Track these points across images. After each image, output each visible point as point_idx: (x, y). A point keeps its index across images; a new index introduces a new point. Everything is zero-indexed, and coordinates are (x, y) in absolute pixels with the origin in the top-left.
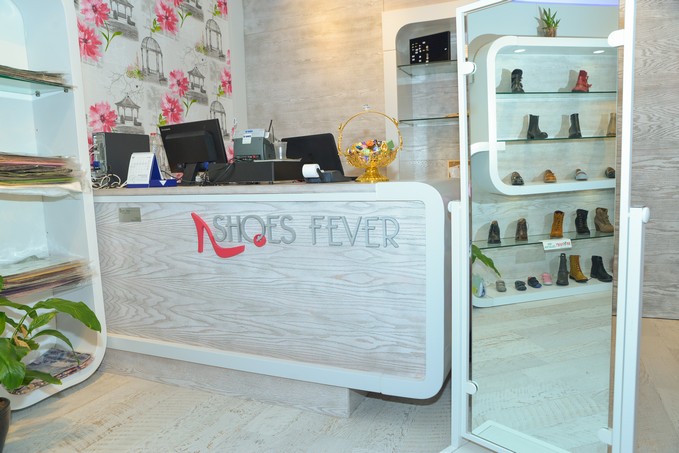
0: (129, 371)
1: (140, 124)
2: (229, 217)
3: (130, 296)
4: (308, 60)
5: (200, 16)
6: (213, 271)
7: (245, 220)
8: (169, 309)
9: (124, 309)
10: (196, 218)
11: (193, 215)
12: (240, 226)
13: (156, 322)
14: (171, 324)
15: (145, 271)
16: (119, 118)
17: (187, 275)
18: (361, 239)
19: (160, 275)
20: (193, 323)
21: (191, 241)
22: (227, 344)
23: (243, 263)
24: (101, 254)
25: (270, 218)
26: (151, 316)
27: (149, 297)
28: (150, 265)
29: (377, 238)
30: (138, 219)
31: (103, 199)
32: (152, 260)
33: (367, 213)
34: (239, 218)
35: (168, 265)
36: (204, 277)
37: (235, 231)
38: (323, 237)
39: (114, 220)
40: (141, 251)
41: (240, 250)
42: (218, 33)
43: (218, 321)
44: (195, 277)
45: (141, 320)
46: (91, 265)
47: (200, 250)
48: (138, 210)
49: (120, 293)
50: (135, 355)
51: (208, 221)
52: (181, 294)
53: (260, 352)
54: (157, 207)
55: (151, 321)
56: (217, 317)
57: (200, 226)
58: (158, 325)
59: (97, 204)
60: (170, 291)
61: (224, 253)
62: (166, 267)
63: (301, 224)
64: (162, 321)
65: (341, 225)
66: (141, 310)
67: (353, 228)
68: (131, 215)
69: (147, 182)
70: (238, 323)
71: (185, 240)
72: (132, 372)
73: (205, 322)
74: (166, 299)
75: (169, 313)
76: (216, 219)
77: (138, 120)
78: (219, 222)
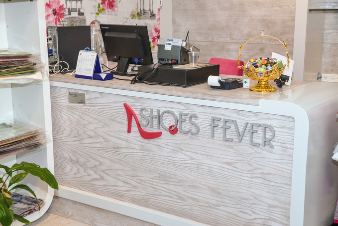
0: (70, 214)
1: (83, 14)
2: (152, 110)
3: (74, 158)
6: (137, 147)
7: (163, 113)
8: (104, 171)
9: (68, 168)
10: (127, 107)
11: (125, 105)
12: (159, 118)
13: (93, 180)
14: (103, 183)
15: (86, 141)
16: (67, 10)
17: (118, 148)
18: (247, 138)
19: (98, 145)
20: (120, 184)
21: (123, 124)
22: (144, 202)
23: (161, 144)
24: (54, 124)
25: (181, 115)
26: (89, 175)
27: (88, 161)
28: (90, 137)
29: (258, 139)
30: (83, 102)
31: (56, 84)
32: (92, 134)
33: (252, 120)
34: (158, 111)
35: (104, 138)
36: (130, 151)
37: (155, 121)
38: (219, 133)
39: (64, 100)
40: (85, 126)
43: (139, 184)
44: (124, 150)
45: (81, 177)
46: (46, 133)
47: (129, 131)
48: (83, 95)
49: (66, 155)
50: (75, 202)
51: (136, 110)
52: (113, 161)
53: (168, 211)
54: (98, 95)
55: (89, 178)
56: (139, 181)
57: (130, 114)
58: (93, 182)
59: (52, 87)
60: (104, 158)
61: (147, 136)
62: (103, 140)
63: (203, 122)
64: (97, 179)
65: (232, 126)
66: (82, 170)
67: (241, 129)
68: (77, 98)
69: (91, 75)
70: (154, 188)
71: (118, 122)
72: (72, 215)
73: (129, 184)
74: (101, 164)
75: (103, 174)
76: (142, 110)
77: (81, 11)
78: (144, 113)
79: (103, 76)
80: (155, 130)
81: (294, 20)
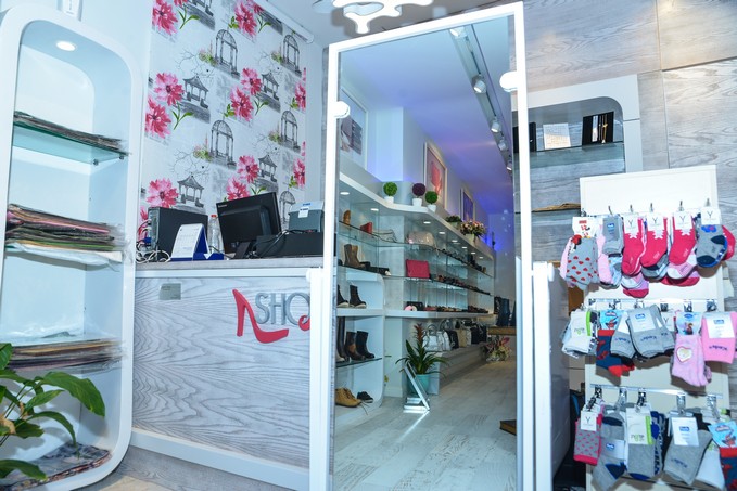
0: (151, 475)
1: (202, 206)
2: (274, 295)
3: (162, 385)
5: (276, 107)
6: (251, 358)
7: (291, 298)
8: (201, 403)
9: (154, 400)
10: (237, 295)
11: (235, 292)
13: (186, 418)
14: (201, 422)
15: (179, 357)
16: (180, 197)
17: (223, 363)
19: (195, 362)
20: (225, 421)
21: (231, 323)
22: (260, 450)
23: (286, 350)
24: (137, 336)
26: (182, 411)
27: (181, 388)
28: (186, 349)
30: (178, 297)
31: (147, 274)
32: (187, 344)
34: (283, 296)
35: (204, 349)
36: (241, 365)
37: (279, 311)
39: (154, 298)
40: (178, 333)
41: (284, 333)
42: (294, 125)
43: (252, 421)
44: (232, 366)
45: (170, 415)
46: (123, 345)
47: (240, 333)
48: (179, 286)
49: (152, 382)
50: (159, 456)
51: (251, 299)
52: (215, 385)
54: (198, 283)
55: (180, 416)
56: (253, 415)
57: (242, 305)
58: (187, 422)
59: (138, 280)
60: (203, 381)
61: (265, 337)
62: (202, 353)
64: (192, 417)
66: (171, 402)
68: (172, 291)
69: (192, 255)
70: (276, 424)
71: (225, 322)
72: (154, 477)
73: (239, 420)
74: (198, 391)
75: (201, 408)
76: (259, 296)
77: (200, 201)
78: (262, 301)
79: (207, 256)
80: (279, 327)
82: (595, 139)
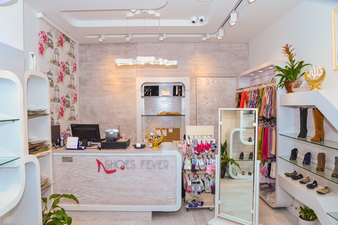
2: (111, 161)
4: (107, 91)
5: (69, 74)
6: (103, 178)
7: (117, 161)
10: (98, 161)
11: (97, 160)
12: (116, 164)
14: (83, 198)
15: (72, 180)
17: (92, 180)
18: (157, 167)
19: (80, 181)
21: (95, 168)
22: (108, 203)
23: (115, 175)
25: (127, 161)
28: (75, 177)
29: (162, 166)
30: (72, 161)
31: (55, 154)
32: (77, 175)
33: (159, 159)
34: (115, 161)
35: (84, 177)
36: (99, 180)
37: (113, 165)
38: (145, 166)
39: (59, 161)
40: (72, 172)
41: (115, 171)
42: (73, 79)
43: (104, 195)
44: (95, 181)
47: (99, 171)
48: (72, 158)
51: (103, 161)
52: (89, 187)
53: (120, 204)
54: (81, 157)
57: (99, 163)
60: (84, 186)
61: (108, 172)
62: (82, 178)
63: (137, 162)
65: (151, 163)
67: (154, 163)
68: (66, 159)
69: (76, 148)
70: (112, 195)
73: (99, 196)
74: (82, 189)
75: (83, 194)
76: (106, 161)
77: (53, 118)
78: (107, 162)
79: (83, 148)
80: (113, 169)
81: (136, 119)
82: (177, 94)
